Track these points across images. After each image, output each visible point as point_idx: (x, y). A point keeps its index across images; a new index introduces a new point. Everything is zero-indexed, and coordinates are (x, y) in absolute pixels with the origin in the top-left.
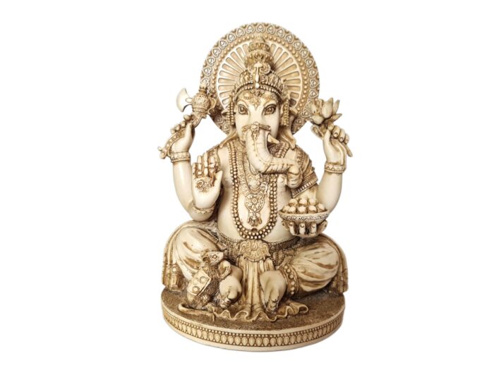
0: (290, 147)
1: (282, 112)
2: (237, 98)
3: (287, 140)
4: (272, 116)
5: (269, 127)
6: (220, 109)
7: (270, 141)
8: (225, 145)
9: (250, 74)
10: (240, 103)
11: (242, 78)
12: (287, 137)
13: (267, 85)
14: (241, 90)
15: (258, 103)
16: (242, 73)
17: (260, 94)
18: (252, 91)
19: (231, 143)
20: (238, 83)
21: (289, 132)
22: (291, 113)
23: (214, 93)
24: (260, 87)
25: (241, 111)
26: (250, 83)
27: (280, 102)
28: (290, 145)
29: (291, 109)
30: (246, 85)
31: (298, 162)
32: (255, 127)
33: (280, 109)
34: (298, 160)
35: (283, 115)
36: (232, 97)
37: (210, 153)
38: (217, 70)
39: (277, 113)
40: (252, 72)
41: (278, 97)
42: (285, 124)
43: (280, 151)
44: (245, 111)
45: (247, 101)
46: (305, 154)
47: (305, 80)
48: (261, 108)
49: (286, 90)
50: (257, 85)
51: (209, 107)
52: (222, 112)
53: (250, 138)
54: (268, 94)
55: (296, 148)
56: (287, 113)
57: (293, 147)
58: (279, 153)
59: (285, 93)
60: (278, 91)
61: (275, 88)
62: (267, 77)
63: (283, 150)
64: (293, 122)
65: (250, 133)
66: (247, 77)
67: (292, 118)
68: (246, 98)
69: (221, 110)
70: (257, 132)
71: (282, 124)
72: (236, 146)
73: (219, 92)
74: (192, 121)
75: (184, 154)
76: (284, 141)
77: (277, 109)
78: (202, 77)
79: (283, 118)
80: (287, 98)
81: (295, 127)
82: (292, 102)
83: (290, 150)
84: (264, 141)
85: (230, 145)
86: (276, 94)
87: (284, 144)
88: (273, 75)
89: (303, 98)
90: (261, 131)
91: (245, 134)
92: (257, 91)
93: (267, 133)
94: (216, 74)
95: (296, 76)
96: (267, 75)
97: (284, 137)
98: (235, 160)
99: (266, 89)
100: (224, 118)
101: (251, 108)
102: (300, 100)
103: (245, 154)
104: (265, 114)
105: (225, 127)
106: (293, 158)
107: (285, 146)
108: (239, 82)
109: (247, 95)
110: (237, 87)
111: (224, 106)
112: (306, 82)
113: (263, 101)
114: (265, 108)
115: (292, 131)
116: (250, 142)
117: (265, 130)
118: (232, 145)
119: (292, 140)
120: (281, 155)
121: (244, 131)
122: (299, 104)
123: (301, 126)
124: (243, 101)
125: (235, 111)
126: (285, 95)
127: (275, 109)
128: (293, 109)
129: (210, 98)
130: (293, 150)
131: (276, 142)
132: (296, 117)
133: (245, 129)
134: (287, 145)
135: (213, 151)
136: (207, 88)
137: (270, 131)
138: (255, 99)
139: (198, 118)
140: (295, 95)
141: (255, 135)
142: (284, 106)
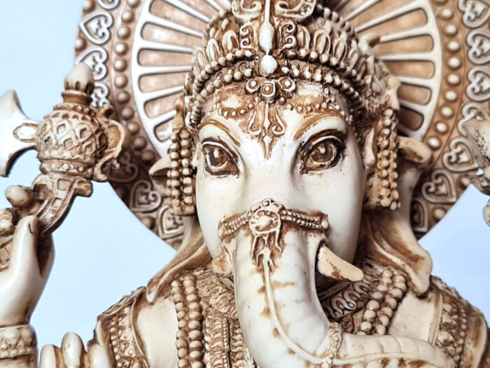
0: (409, 286)
1: (370, 157)
2: (200, 114)
3: (396, 260)
4: (329, 173)
5: (322, 216)
6: (146, 156)
7: (326, 270)
8: (164, 291)
9: (240, 23)
10: (208, 131)
11: (212, 42)
12: (398, 247)
13: (307, 59)
14: (209, 87)
15: (274, 130)
16: (215, 24)
17: (280, 97)
18: (251, 85)
19: (187, 281)
20: (201, 61)
21: (403, 232)
22: (404, 160)
23: (125, 102)
24: (278, 71)
25: (215, 162)
26: (244, 58)
27: (361, 120)
28: (407, 280)
29: (404, 143)
30: (228, 64)
31: (446, 343)
32: (264, 221)
33: (361, 146)
34: (444, 336)
35: (374, 166)
36: (182, 112)
37: (108, 321)
38: (131, 20)
39: (349, 162)
40: (246, 18)
41: (352, 103)
42: (385, 202)
43: (373, 305)
44: (227, 161)
45: (233, 124)
46: (469, 309)
47: (452, 36)
48: (286, 148)
49: (383, 76)
50: (268, 64)
51: (100, 153)
52: (152, 171)
53: (247, 266)
54: (310, 92)
55: (434, 290)
56: (388, 162)
57: (421, 285)
58: (369, 314)
59: (377, 85)
60: (350, 78)
61: (336, 69)
62: (303, 33)
63: (382, 302)
64: (417, 190)
65: (246, 245)
66: (230, 33)
67: (411, 177)
68: (228, 112)
69: (150, 163)
70: (274, 240)
71: (374, 200)
72: (204, 292)
73: (140, 98)
74: (37, 209)
75: (10, 334)
76: (386, 263)
77: (350, 148)
78: (79, 50)
79: (375, 181)
80: (386, 106)
81: (426, 210)
82: (406, 120)
83: (410, 299)
84: (305, 273)
85: (182, 289)
86: (344, 93)
87: (386, 279)
88: (328, 25)
89: (448, 103)
90: (290, 237)
91: (231, 247)
92: (268, 85)
93: (314, 240)
94: (127, 36)
95: (416, 25)
96: (306, 22)
97: (384, 250)
98: (201, 349)
99: (301, 77)
100: (160, 189)
101: (250, 149)
102: (438, 109)
103: (233, 325)
104: (305, 170)
105: (167, 223)
106: (425, 334)
107: (392, 284)
108: (204, 55)
109: (233, 102)
110: (199, 76)
111: (162, 148)
112: (453, 45)
113: (292, 119)
114: (302, 147)
115: (414, 224)
116: (249, 281)
117: (308, 229)
118: (189, 290)
119: (414, 259)
120: (375, 320)
121: (228, 238)
122: (433, 125)
123: (446, 206)
124: (217, 124)
125: (194, 163)
126: (378, 94)
127: (341, 149)
128: (415, 143)
129: (101, 120)
130: (423, 297)
131: (353, 273)
132: (427, 173)
133: (232, 228)
134: (399, 281)
135: (121, 315)
136: (90, 87)
137: (327, 231)
138: (261, 115)
139: (62, 194)
140: (418, 93)
141: (266, 252)
142: (378, 134)
